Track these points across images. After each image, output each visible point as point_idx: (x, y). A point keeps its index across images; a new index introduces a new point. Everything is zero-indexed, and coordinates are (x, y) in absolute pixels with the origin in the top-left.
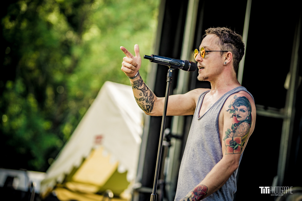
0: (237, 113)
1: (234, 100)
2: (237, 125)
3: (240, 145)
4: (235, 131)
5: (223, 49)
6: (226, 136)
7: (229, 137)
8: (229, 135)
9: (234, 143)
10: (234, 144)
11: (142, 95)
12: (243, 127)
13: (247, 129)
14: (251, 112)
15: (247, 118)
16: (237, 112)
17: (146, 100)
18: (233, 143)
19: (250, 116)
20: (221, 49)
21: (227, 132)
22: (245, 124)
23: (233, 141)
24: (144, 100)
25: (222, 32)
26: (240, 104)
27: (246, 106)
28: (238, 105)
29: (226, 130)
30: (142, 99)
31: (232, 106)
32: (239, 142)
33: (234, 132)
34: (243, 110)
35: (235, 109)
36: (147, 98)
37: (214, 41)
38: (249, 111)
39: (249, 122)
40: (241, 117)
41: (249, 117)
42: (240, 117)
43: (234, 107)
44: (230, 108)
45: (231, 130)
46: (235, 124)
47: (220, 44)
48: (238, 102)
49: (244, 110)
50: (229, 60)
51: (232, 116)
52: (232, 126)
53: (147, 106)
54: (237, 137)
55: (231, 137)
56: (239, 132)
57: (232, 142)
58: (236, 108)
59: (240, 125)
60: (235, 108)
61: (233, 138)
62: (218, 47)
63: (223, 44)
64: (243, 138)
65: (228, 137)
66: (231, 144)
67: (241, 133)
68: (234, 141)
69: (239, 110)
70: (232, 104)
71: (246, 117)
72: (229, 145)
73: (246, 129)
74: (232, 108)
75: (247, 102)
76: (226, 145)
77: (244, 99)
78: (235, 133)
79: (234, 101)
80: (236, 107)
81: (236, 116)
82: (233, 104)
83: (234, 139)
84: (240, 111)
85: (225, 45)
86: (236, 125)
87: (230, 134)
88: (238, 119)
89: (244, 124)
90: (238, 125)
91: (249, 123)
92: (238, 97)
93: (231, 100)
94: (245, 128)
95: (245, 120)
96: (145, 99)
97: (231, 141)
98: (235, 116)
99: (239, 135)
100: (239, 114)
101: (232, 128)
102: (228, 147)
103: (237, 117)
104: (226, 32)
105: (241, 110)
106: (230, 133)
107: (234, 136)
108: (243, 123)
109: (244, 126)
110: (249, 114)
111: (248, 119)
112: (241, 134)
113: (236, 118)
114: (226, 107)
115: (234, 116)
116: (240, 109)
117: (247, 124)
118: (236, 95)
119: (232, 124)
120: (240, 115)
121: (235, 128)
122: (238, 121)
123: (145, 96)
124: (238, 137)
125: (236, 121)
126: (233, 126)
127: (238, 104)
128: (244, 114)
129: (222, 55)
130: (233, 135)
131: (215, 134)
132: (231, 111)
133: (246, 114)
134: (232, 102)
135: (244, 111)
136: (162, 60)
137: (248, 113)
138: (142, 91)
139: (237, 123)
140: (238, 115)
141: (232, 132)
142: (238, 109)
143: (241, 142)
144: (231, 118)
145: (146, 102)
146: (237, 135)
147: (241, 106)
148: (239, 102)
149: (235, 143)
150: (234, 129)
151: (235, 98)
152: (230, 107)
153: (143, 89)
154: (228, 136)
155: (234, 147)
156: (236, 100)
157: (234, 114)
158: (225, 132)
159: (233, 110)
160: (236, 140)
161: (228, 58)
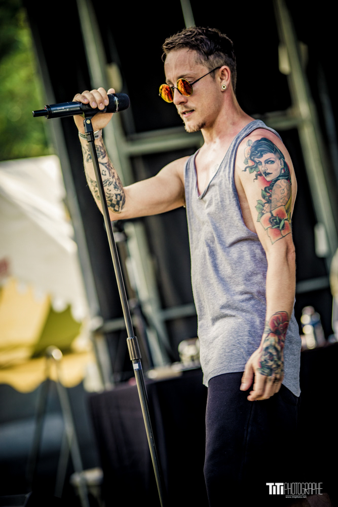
0: (263, 169)
1: (249, 148)
2: (269, 190)
3: (286, 220)
4: (271, 200)
5: (211, 67)
6: (259, 213)
7: (265, 212)
8: (263, 210)
9: (276, 219)
10: (277, 221)
11: (105, 175)
12: (281, 189)
13: (288, 190)
14: (284, 158)
15: (281, 172)
16: (261, 168)
17: (114, 183)
18: (275, 221)
19: (284, 166)
20: (209, 68)
21: (257, 206)
22: (282, 183)
23: (274, 217)
24: (111, 185)
25: (196, 40)
26: (262, 153)
27: (272, 152)
28: (259, 154)
29: (256, 204)
30: (108, 183)
31: (249, 161)
32: (283, 215)
33: (269, 201)
34: (270, 161)
35: (257, 163)
36: (114, 181)
37: (193, 60)
38: (280, 159)
39: (287, 176)
40: (271, 174)
41: (284, 169)
42: (269, 174)
43: (253, 161)
44: (247, 165)
45: (264, 201)
46: (265, 188)
47: (203, 61)
48: (256, 149)
49: (271, 159)
50: (227, 80)
51: (256, 177)
52: (262, 193)
53: (116, 195)
54: (277, 209)
55: (267, 212)
56: (278, 199)
57: (273, 220)
58: (257, 162)
59: (274, 187)
60: (255, 162)
61: (271, 212)
62: (202, 67)
63: (208, 58)
64: (287, 206)
65: (263, 214)
66: (272, 223)
67: (281, 199)
68: (276, 217)
69: (263, 164)
70: (248, 156)
71: (279, 170)
72: (270, 226)
73: (286, 190)
74: (250, 163)
75: (272, 145)
76: (266, 228)
77: (265, 142)
78: (271, 203)
79: (250, 151)
80: (257, 160)
81: (263, 174)
82: (250, 157)
83: (274, 213)
84: (265, 163)
85: (211, 58)
86: (267, 189)
87: (264, 208)
88: (269, 179)
89: (280, 184)
90: (272, 189)
91: (287, 179)
92: (253, 141)
93: (244, 149)
94: (284, 189)
95: (280, 176)
96: (112, 182)
97: (270, 218)
98: (260, 175)
99: (279, 204)
100: (266, 169)
101: (264, 197)
102: (269, 230)
103: (264, 175)
104: (201, 36)
105: (267, 162)
106: (263, 206)
107: (272, 209)
108: (278, 182)
109: (281, 187)
110: (283, 164)
111: (283, 172)
112: (281, 201)
113: (264, 179)
114: (241, 164)
115: (259, 177)
116: (265, 160)
117: (284, 182)
118: (249, 140)
119: (261, 190)
120: (268, 171)
121: (268, 194)
122: (268, 182)
123: (111, 177)
124: (279, 208)
125: (266, 183)
126: (264, 193)
127: (257, 154)
128: (274, 166)
129: (214, 78)
130: (269, 207)
132: (251, 168)
133: (278, 165)
134: (246, 153)
135: (273, 162)
136: (65, 109)
137: (280, 163)
138: (106, 167)
139: (268, 185)
140: (265, 172)
141: (265, 203)
142: (261, 163)
143: (286, 214)
144: (255, 180)
145: (115, 188)
146: (276, 206)
147: (264, 155)
148: (259, 149)
149: (279, 219)
150: (267, 198)
151: (249, 145)
152: (246, 162)
153: (106, 163)
154: (263, 212)
155: (279, 227)
156: (252, 147)
157: (259, 173)
158: (256, 207)
159: (254, 166)
160: (277, 215)
161: (224, 78)
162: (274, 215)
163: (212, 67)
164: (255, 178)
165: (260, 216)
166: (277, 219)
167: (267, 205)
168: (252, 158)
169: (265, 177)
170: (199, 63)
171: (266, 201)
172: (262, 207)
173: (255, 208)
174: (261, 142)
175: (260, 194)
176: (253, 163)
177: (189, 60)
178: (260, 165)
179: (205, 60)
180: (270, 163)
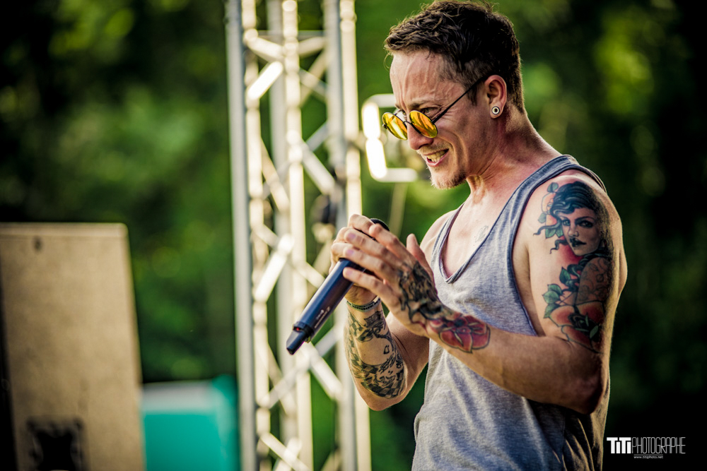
0: (570, 233)
1: (551, 195)
2: (577, 270)
4: (577, 287)
5: (469, 82)
6: (549, 304)
7: (562, 304)
8: (559, 300)
9: (584, 320)
10: (585, 323)
12: (598, 273)
15: (600, 245)
16: (568, 231)
18: (582, 322)
20: (466, 85)
21: (548, 294)
22: (602, 264)
23: (580, 315)
26: (574, 206)
27: (590, 208)
28: (567, 207)
31: (549, 217)
33: (574, 289)
34: (585, 222)
35: (562, 222)
38: (602, 222)
40: (584, 244)
42: (580, 243)
43: (555, 216)
44: (543, 225)
45: (563, 287)
46: (570, 267)
47: (454, 74)
48: (563, 199)
49: (587, 219)
50: (501, 98)
51: (557, 245)
52: (562, 274)
54: (588, 305)
55: (566, 305)
56: (591, 288)
57: (578, 319)
58: (562, 219)
59: (586, 269)
60: (558, 219)
61: (575, 306)
62: (451, 85)
65: (558, 306)
66: (574, 322)
68: (583, 317)
69: (573, 224)
70: (546, 209)
71: (599, 241)
72: (571, 325)
73: (605, 276)
74: (550, 221)
76: (561, 324)
77: (582, 189)
78: (577, 291)
79: (552, 201)
80: (562, 216)
81: (569, 241)
82: (552, 210)
83: (581, 308)
84: (576, 224)
86: (573, 269)
87: (562, 298)
88: (577, 252)
89: (597, 265)
90: (582, 270)
92: (561, 185)
94: (602, 275)
97: (572, 315)
98: (564, 242)
99: (593, 297)
101: (563, 279)
103: (571, 244)
105: (580, 222)
106: (560, 295)
107: (578, 302)
108: (594, 261)
109: (598, 270)
112: (597, 293)
114: (532, 222)
115: (561, 245)
117: (605, 263)
119: (560, 270)
120: (579, 239)
121: (573, 277)
122: (576, 256)
124: (592, 303)
125: (572, 258)
126: (566, 274)
127: (565, 206)
129: (474, 100)
131: (512, 313)
132: (550, 230)
134: (545, 204)
135: (590, 224)
139: (576, 263)
140: (574, 239)
141: (565, 290)
144: (553, 251)
146: (587, 298)
147: (576, 210)
148: (569, 198)
149: (589, 322)
150: (571, 282)
151: (552, 192)
152: (543, 219)
154: (558, 302)
155: (587, 334)
156: (557, 194)
157: (562, 238)
158: (543, 295)
159: (557, 226)
160: (587, 314)
161: (495, 93)
162: (581, 312)
163: (472, 80)
164: (554, 246)
165: (550, 309)
166: (587, 320)
167: (567, 294)
168: (554, 212)
169: (573, 248)
170: (446, 79)
171: (567, 288)
172: (557, 295)
173: (542, 297)
174: (574, 187)
175: (558, 275)
176: (555, 220)
177: (428, 74)
178: (566, 225)
179: (458, 71)
180: (584, 224)
